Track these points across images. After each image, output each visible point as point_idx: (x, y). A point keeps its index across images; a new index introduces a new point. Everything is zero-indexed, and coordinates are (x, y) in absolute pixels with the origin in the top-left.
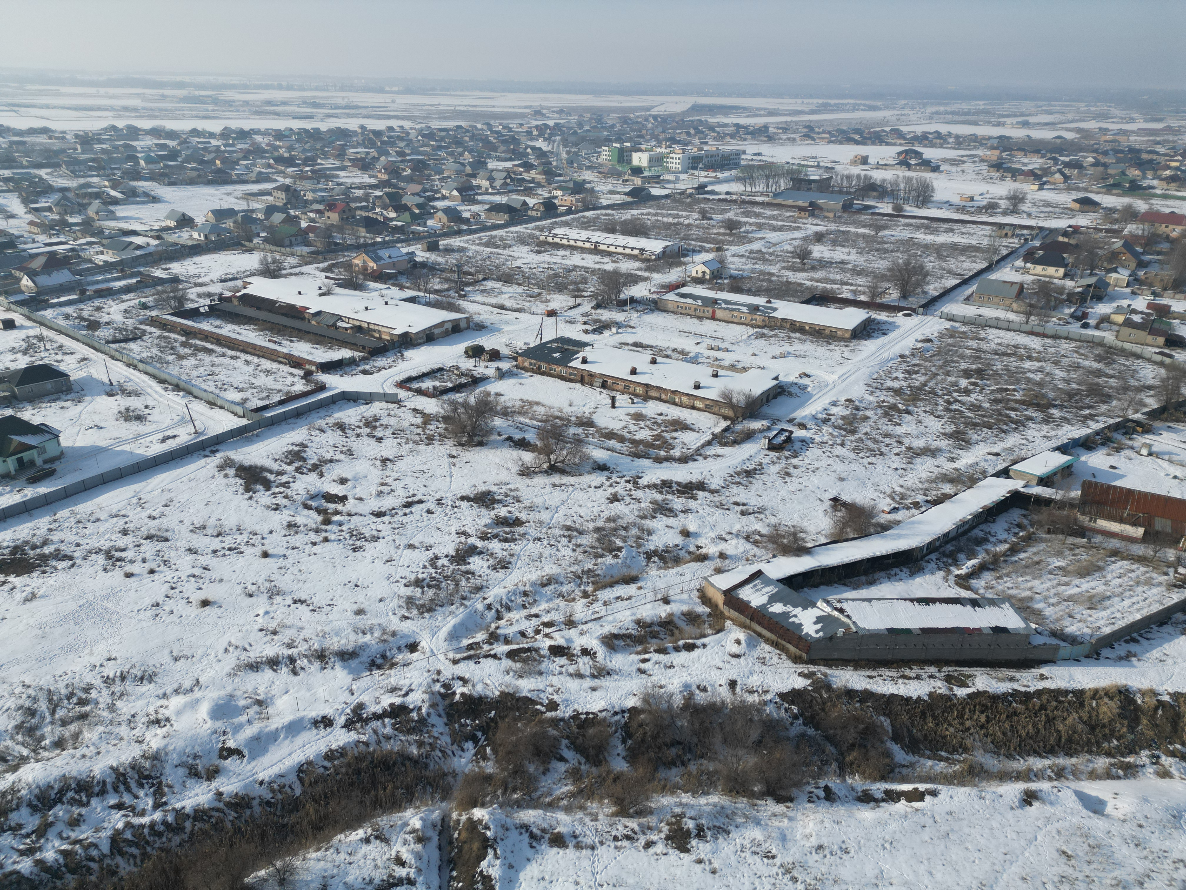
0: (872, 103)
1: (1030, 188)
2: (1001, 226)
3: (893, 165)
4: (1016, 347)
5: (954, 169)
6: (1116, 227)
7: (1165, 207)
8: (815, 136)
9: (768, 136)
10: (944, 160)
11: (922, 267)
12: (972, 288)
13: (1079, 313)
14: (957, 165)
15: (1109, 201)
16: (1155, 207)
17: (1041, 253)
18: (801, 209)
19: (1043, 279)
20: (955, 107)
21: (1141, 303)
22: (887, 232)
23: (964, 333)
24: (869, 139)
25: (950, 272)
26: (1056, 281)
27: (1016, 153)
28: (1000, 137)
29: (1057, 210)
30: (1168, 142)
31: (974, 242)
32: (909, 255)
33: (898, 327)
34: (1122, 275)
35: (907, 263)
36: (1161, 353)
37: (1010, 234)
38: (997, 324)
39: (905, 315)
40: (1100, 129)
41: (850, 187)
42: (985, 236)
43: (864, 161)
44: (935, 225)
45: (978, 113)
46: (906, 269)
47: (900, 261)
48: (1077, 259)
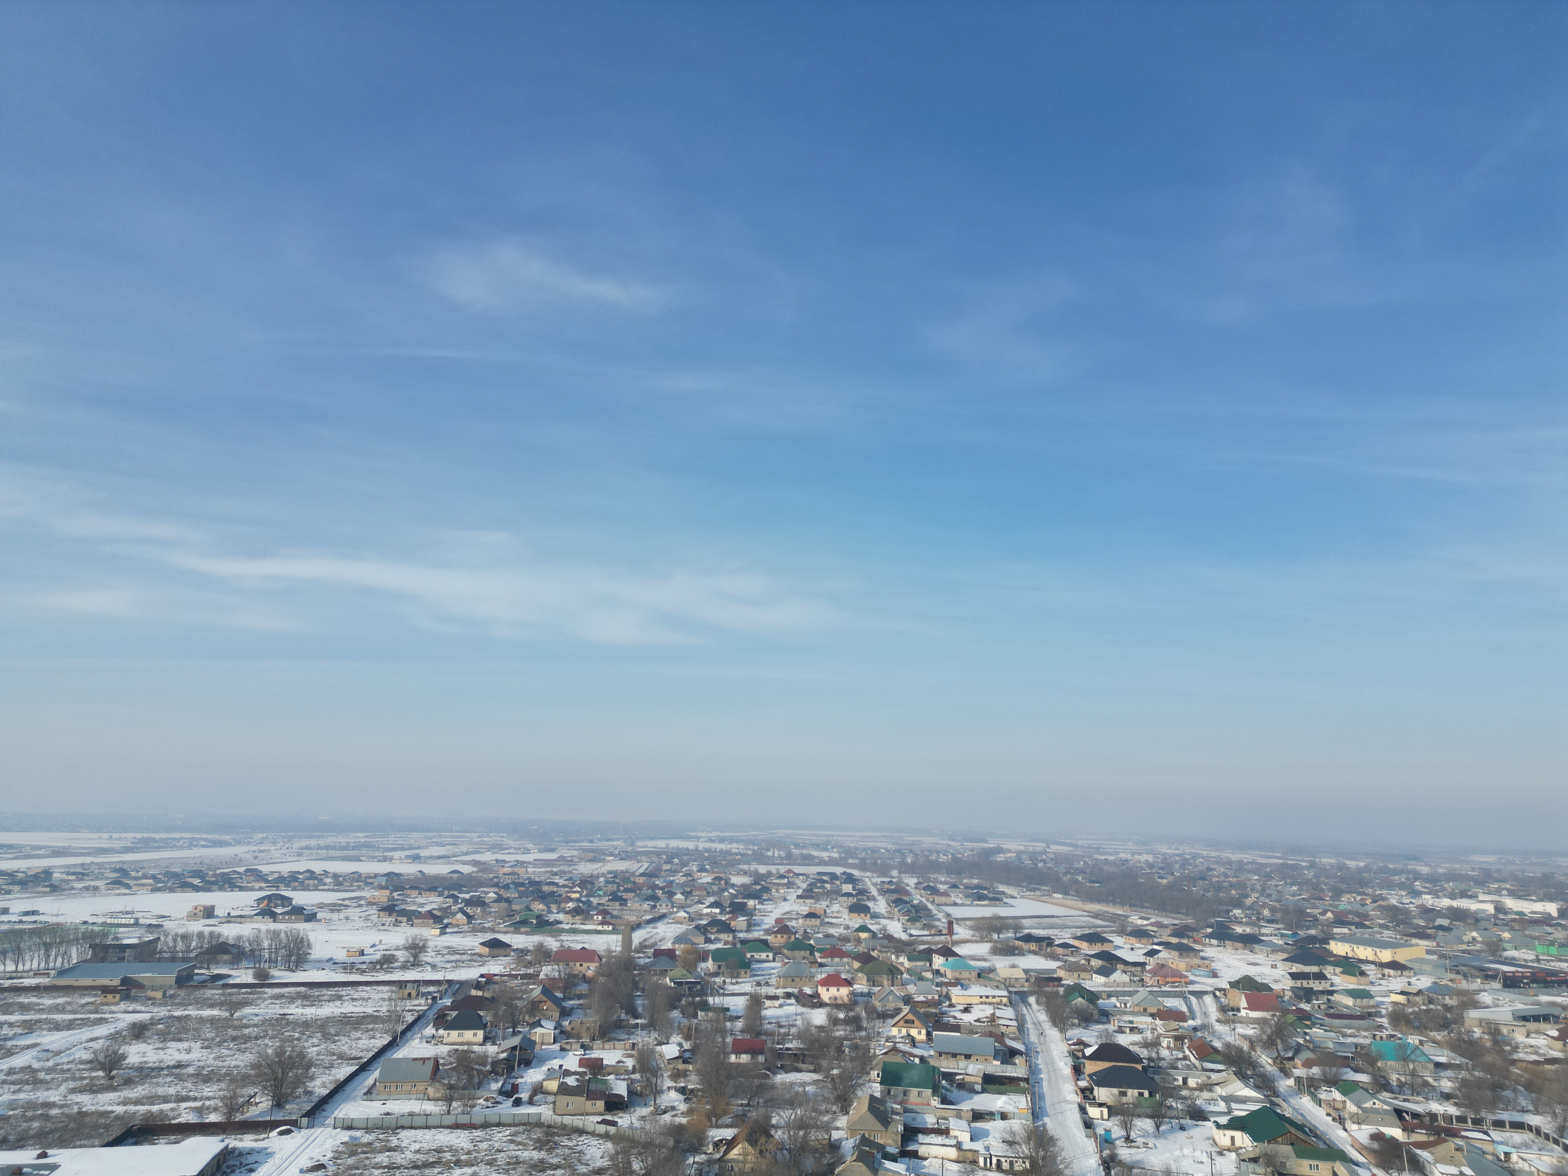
0: (217, 837)
1: (429, 933)
2: (402, 984)
3: (251, 917)
4: (439, 1151)
5: (335, 916)
6: (531, 971)
7: (575, 942)
8: (131, 882)
9: (51, 886)
10: (321, 906)
11: (302, 1055)
12: (374, 1075)
13: (509, 1087)
14: (339, 911)
15: (519, 940)
16: (567, 944)
17: (454, 1013)
18: (106, 990)
19: (460, 1048)
20: (329, 841)
21: (572, 1061)
22: (248, 1011)
23: (370, 1144)
24: (215, 883)
25: (342, 1057)
26: (476, 1048)
27: (409, 892)
28: (388, 875)
29: (465, 957)
30: (564, 872)
31: (370, 1010)
32: (282, 1040)
33: (271, 1155)
34: (545, 1031)
35: (280, 1052)
36: (604, 1122)
37: (414, 994)
38: (411, 1122)
39: (282, 1133)
40: (497, 861)
41: (188, 950)
42: (384, 1000)
43: (209, 912)
44: (316, 992)
45: (358, 847)
46: (280, 1062)
47: (270, 1051)
48: (495, 1015)
